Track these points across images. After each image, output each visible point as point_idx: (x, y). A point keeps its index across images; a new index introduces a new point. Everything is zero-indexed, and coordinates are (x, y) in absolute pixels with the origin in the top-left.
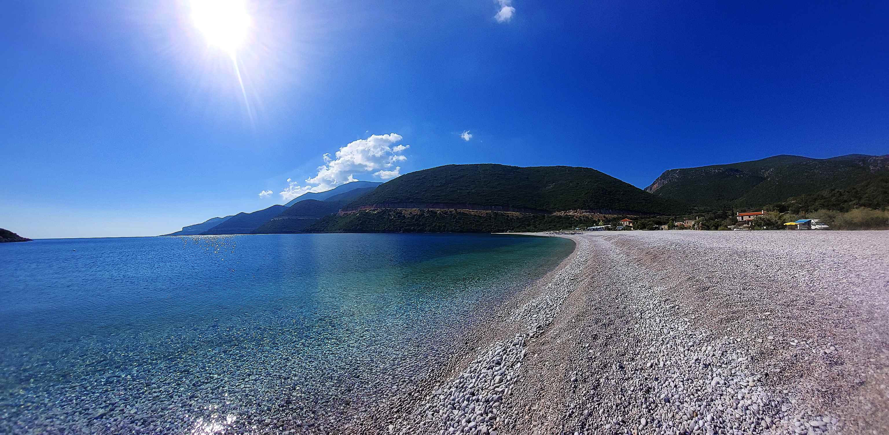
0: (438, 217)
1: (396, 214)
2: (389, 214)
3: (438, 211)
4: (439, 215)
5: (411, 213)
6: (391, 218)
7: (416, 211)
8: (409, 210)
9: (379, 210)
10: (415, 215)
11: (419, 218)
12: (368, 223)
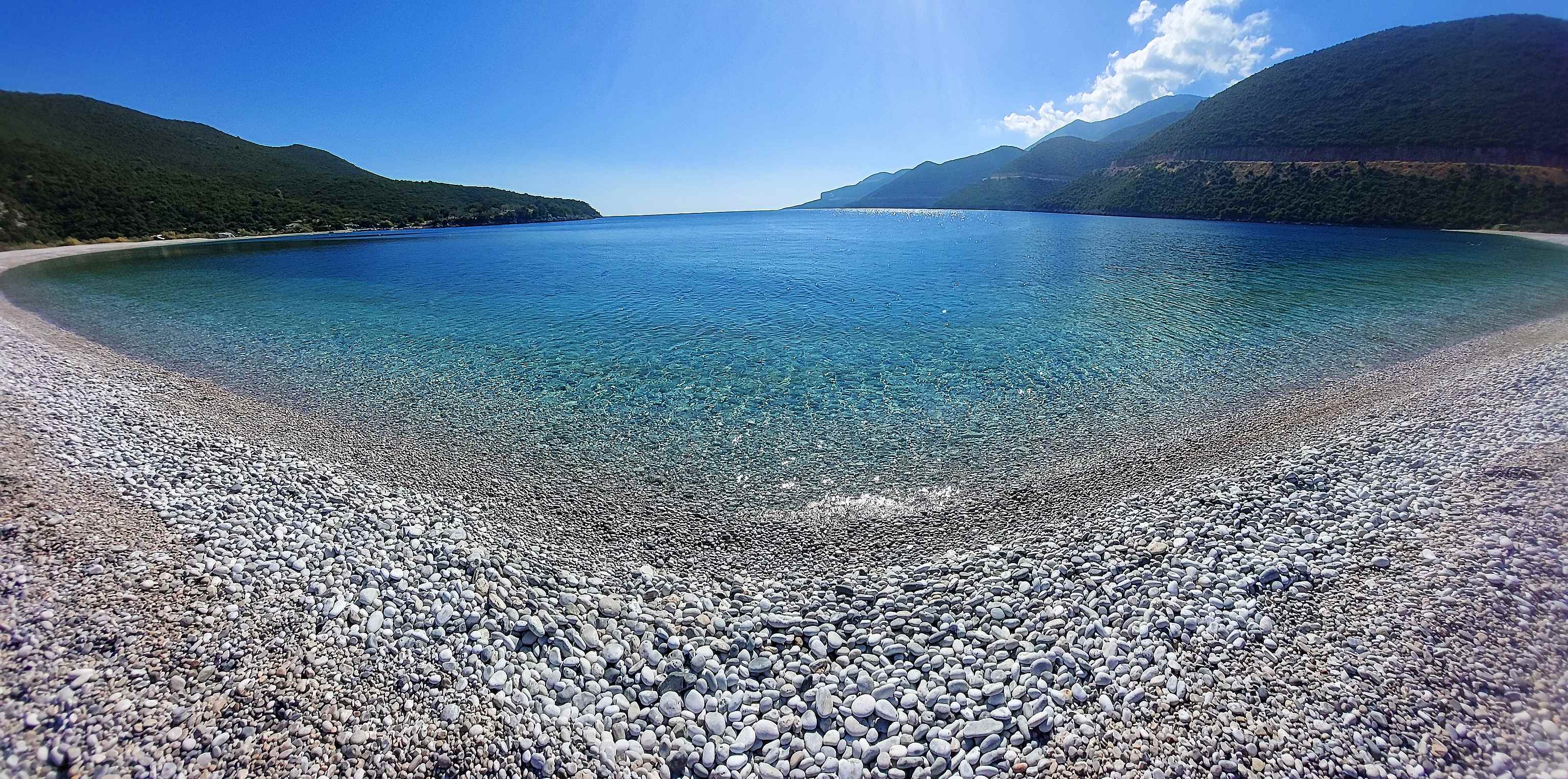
0: (1308, 185)
1: (1219, 175)
2: (1202, 175)
3: (1316, 167)
4: (1314, 179)
5: (1251, 173)
6: (1205, 184)
7: (1262, 167)
8: (1249, 165)
9: (1183, 165)
10: (1258, 178)
11: (1266, 185)
12: (1154, 194)
